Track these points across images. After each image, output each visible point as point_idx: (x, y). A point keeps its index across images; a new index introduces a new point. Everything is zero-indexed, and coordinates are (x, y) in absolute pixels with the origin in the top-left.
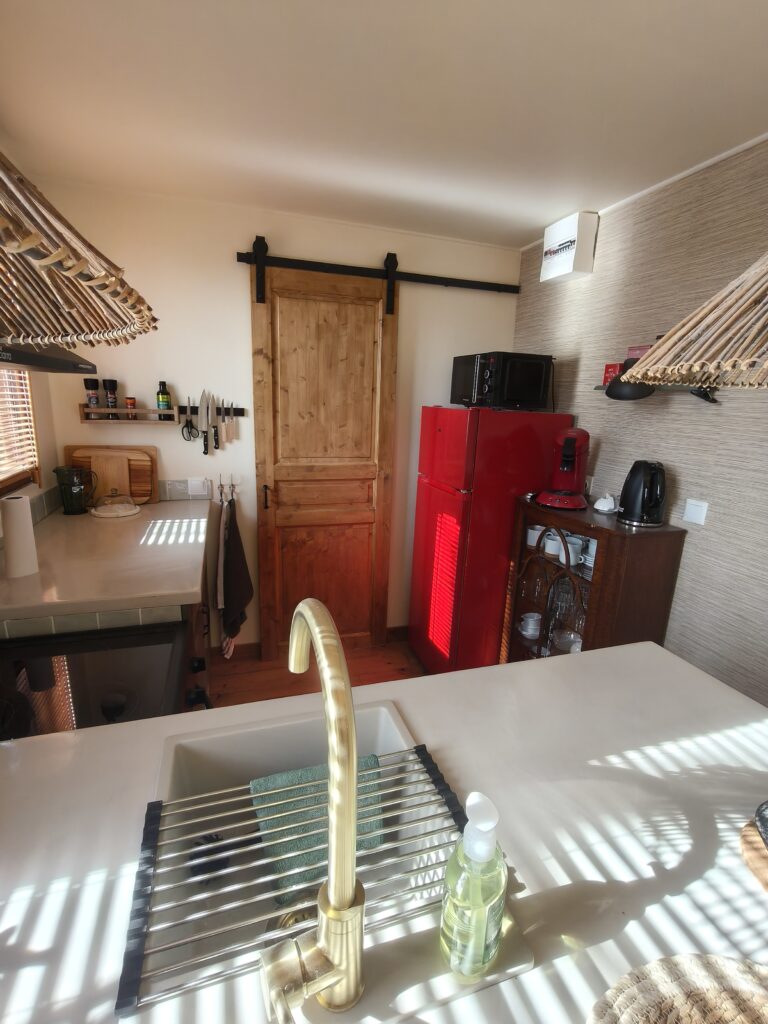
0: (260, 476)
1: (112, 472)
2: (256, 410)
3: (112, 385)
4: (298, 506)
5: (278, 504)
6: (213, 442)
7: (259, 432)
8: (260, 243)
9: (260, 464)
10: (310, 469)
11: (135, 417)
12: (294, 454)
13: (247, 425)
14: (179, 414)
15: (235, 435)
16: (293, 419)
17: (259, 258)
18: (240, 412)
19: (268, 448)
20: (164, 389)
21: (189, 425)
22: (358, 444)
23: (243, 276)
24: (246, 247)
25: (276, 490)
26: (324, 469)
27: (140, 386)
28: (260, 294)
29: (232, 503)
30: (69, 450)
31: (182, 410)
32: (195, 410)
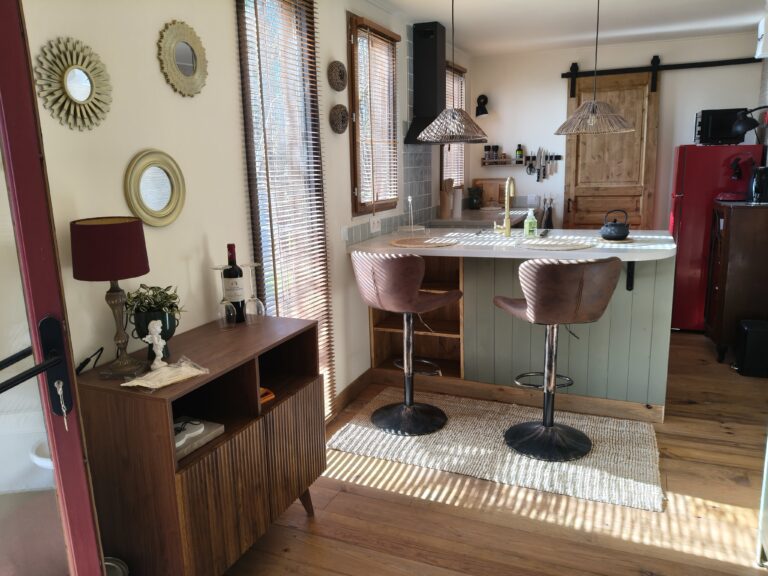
0: (566, 193)
1: (490, 191)
2: (568, 155)
3: (496, 148)
4: (588, 212)
5: (576, 210)
6: (543, 175)
7: (568, 168)
8: (575, 66)
9: (567, 186)
10: (597, 189)
11: (505, 163)
12: (588, 180)
13: (561, 164)
14: (527, 161)
15: (555, 170)
16: (588, 160)
17: (574, 74)
18: (558, 158)
19: (572, 176)
20: (520, 148)
21: (531, 167)
22: (629, 174)
23: (564, 84)
24: (566, 69)
25: (576, 201)
26: (606, 189)
27: (509, 149)
28: (572, 93)
29: (550, 209)
30: (475, 181)
31: (528, 158)
32: (534, 158)
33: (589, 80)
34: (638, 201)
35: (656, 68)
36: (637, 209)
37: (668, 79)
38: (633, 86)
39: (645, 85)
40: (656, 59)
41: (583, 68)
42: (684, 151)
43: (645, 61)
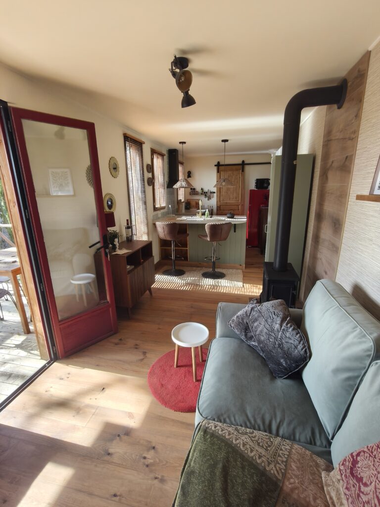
0: (217, 204)
1: (193, 203)
2: (217, 192)
3: (194, 189)
4: (224, 210)
5: (220, 210)
6: (209, 198)
7: (217, 196)
8: (219, 163)
9: (217, 202)
10: (227, 203)
11: (197, 194)
12: (223, 200)
13: (215, 195)
14: (204, 193)
15: (213, 197)
16: (223, 193)
17: (218, 165)
18: (214, 193)
19: (219, 199)
20: (202, 189)
21: (206, 195)
22: (236, 198)
23: (215, 168)
24: (216, 164)
25: (220, 207)
26: (229, 203)
27: (198, 189)
28: (218, 171)
29: (212, 210)
30: (187, 200)
31: (205, 193)
32: (207, 193)
33: (223, 167)
34: (239, 207)
35: (243, 164)
36: (239, 209)
37: (247, 168)
38: (237, 170)
39: (240, 169)
40: (243, 161)
41: (221, 163)
42: (252, 191)
43: (240, 162)
